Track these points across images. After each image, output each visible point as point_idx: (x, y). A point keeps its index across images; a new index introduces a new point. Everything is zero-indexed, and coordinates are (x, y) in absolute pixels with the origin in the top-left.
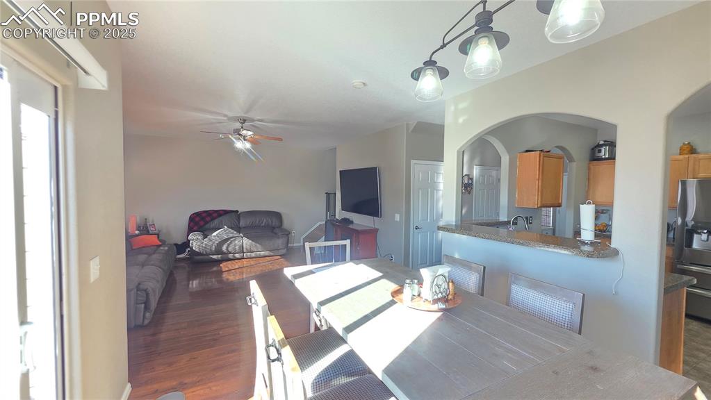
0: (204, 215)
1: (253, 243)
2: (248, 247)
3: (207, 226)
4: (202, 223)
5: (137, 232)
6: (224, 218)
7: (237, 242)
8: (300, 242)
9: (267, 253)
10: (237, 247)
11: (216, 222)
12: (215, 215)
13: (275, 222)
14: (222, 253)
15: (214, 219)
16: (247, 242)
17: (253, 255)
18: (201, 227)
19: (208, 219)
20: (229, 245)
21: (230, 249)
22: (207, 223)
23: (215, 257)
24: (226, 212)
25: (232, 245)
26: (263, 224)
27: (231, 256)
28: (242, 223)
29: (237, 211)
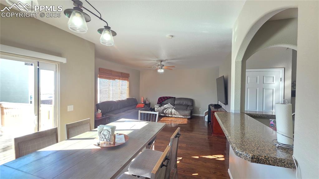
0: (163, 98)
1: (176, 111)
2: (174, 113)
3: (163, 102)
4: (161, 101)
5: (143, 103)
6: (169, 100)
7: (170, 110)
8: (203, 114)
9: (181, 116)
10: (169, 112)
11: (166, 101)
12: (166, 99)
13: (190, 104)
14: (164, 114)
15: (165, 100)
16: (173, 110)
17: (176, 116)
18: (161, 103)
19: (163, 100)
20: (166, 111)
21: (167, 112)
22: (163, 101)
23: (162, 114)
24: (170, 98)
25: (167, 111)
26: (184, 104)
27: (167, 115)
28: (176, 103)
29: (175, 98)
